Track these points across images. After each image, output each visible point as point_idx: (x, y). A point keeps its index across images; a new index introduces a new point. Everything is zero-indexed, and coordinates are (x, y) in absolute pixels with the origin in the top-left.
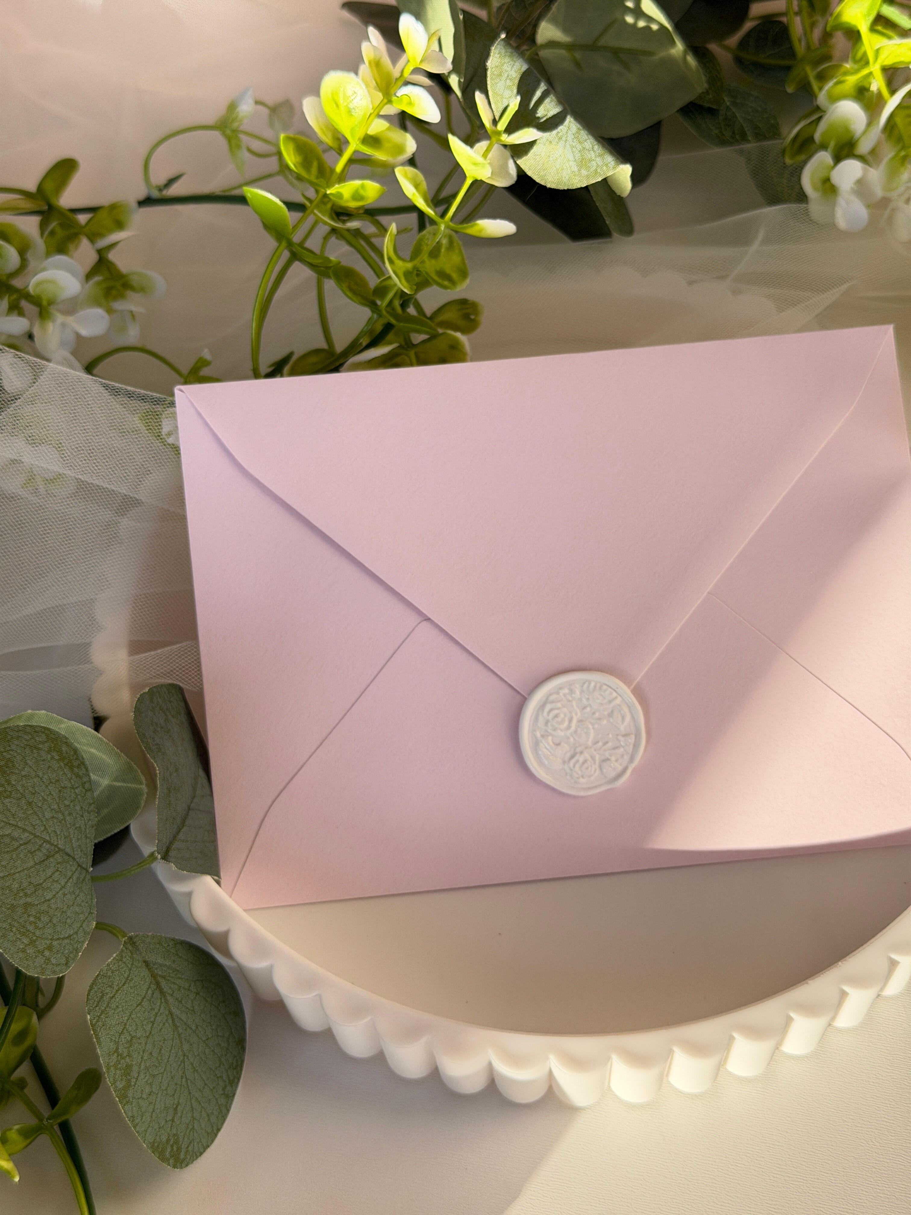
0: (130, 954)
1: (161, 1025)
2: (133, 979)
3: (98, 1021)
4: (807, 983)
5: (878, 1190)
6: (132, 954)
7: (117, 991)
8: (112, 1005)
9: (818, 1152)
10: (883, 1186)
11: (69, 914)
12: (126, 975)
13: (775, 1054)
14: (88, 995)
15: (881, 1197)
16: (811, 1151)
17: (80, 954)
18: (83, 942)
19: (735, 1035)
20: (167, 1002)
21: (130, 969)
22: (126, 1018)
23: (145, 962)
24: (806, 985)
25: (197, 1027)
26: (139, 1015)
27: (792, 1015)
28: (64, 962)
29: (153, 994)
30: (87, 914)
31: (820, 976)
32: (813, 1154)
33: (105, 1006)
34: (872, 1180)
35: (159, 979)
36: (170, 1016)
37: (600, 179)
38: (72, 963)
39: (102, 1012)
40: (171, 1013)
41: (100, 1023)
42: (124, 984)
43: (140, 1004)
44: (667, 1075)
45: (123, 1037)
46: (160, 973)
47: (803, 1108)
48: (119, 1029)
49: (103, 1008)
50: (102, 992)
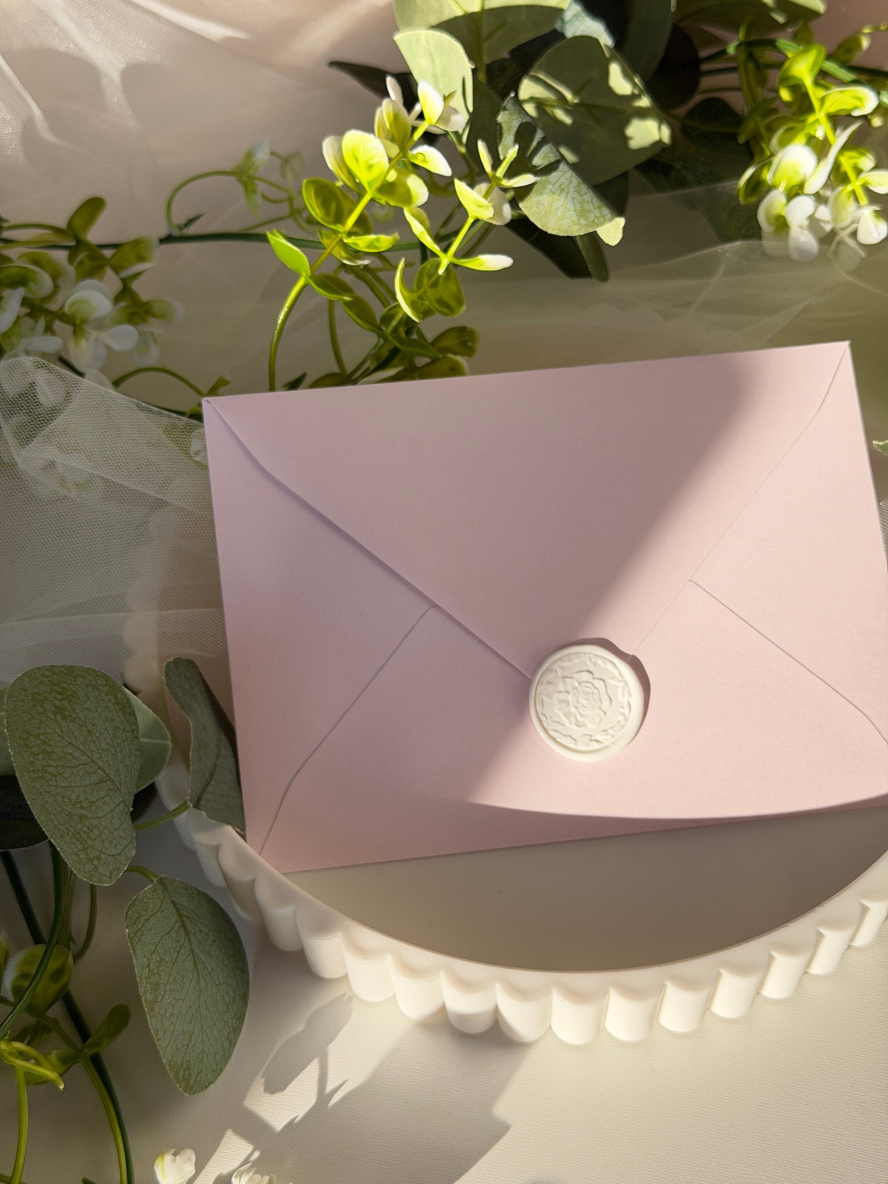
1: (185, 957)
2: (164, 910)
3: (134, 936)
12: (159, 905)
13: (756, 997)
19: (722, 971)
20: (189, 939)
22: (158, 941)
23: (173, 902)
24: (786, 927)
25: (212, 969)
26: (167, 942)
27: (774, 954)
29: (179, 929)
30: (129, 842)
31: (798, 920)
33: (140, 925)
35: (183, 918)
36: (191, 952)
39: (139, 930)
40: (192, 950)
41: (136, 939)
44: (659, 1012)
45: (154, 956)
46: (185, 914)
48: (152, 948)
49: (139, 927)
50: (139, 913)
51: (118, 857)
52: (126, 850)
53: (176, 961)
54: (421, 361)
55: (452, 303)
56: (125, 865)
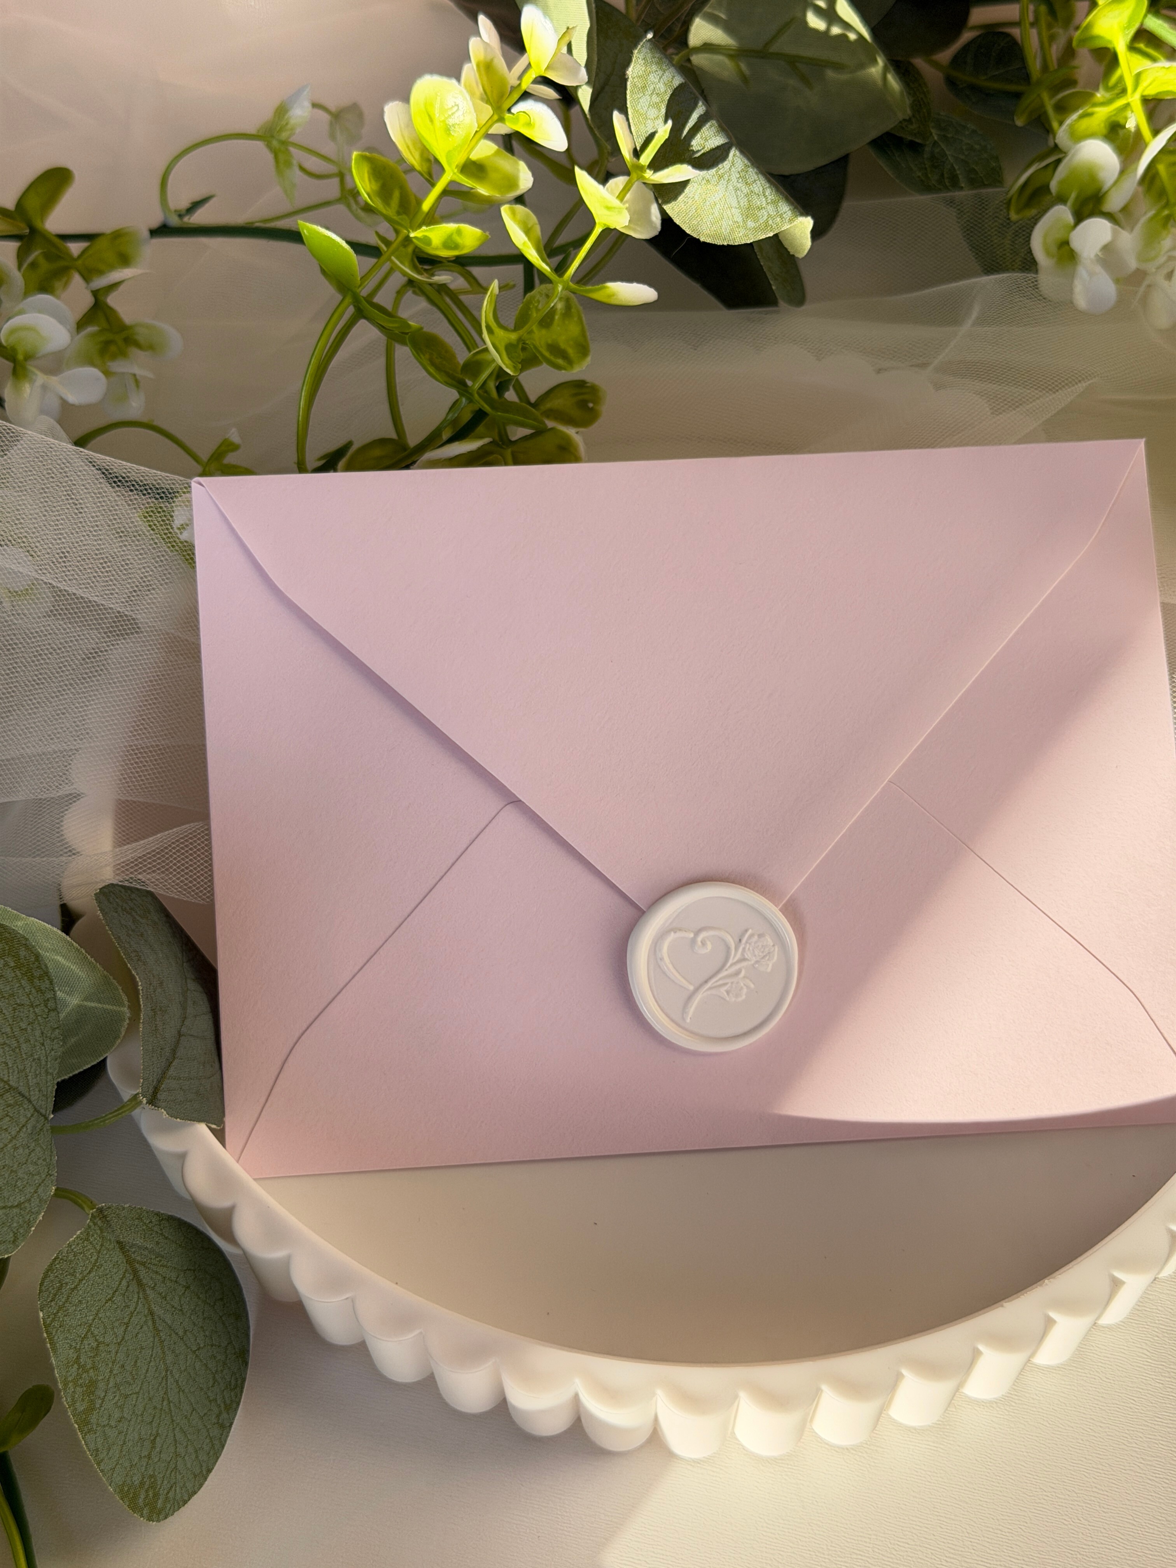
0: (99, 1232)
1: (138, 1327)
2: (102, 1265)
3: (53, 1320)
4: (1002, 1306)
6: (102, 1232)
7: (81, 1281)
8: (73, 1300)
9: (1007, 1530)
11: (20, 1175)
12: (93, 1260)
13: (955, 1398)
14: (41, 1284)
16: (998, 1529)
17: (33, 1228)
18: (38, 1213)
19: (904, 1372)
20: (146, 1297)
21: (99, 1252)
22: (91, 1318)
23: (118, 1242)
24: (1000, 1308)
25: (185, 1331)
26: (108, 1314)
27: (981, 1347)
28: (12, 1239)
29: (128, 1286)
30: (44, 1176)
31: (1018, 1297)
32: (1000, 1532)
33: (63, 1300)
35: (137, 1266)
36: (149, 1317)
37: (771, 234)
38: (23, 1241)
39: (60, 1308)
40: (152, 1313)
41: (56, 1324)
42: (90, 1272)
43: (110, 1300)
44: (811, 1420)
45: (85, 1342)
46: (138, 1258)
47: (989, 1471)
48: (82, 1331)
49: (61, 1303)
50: (60, 1282)
51: (27, 1205)
52: (40, 1190)
53: (123, 1338)
54: (518, 433)
55: (570, 352)
56: (40, 1214)
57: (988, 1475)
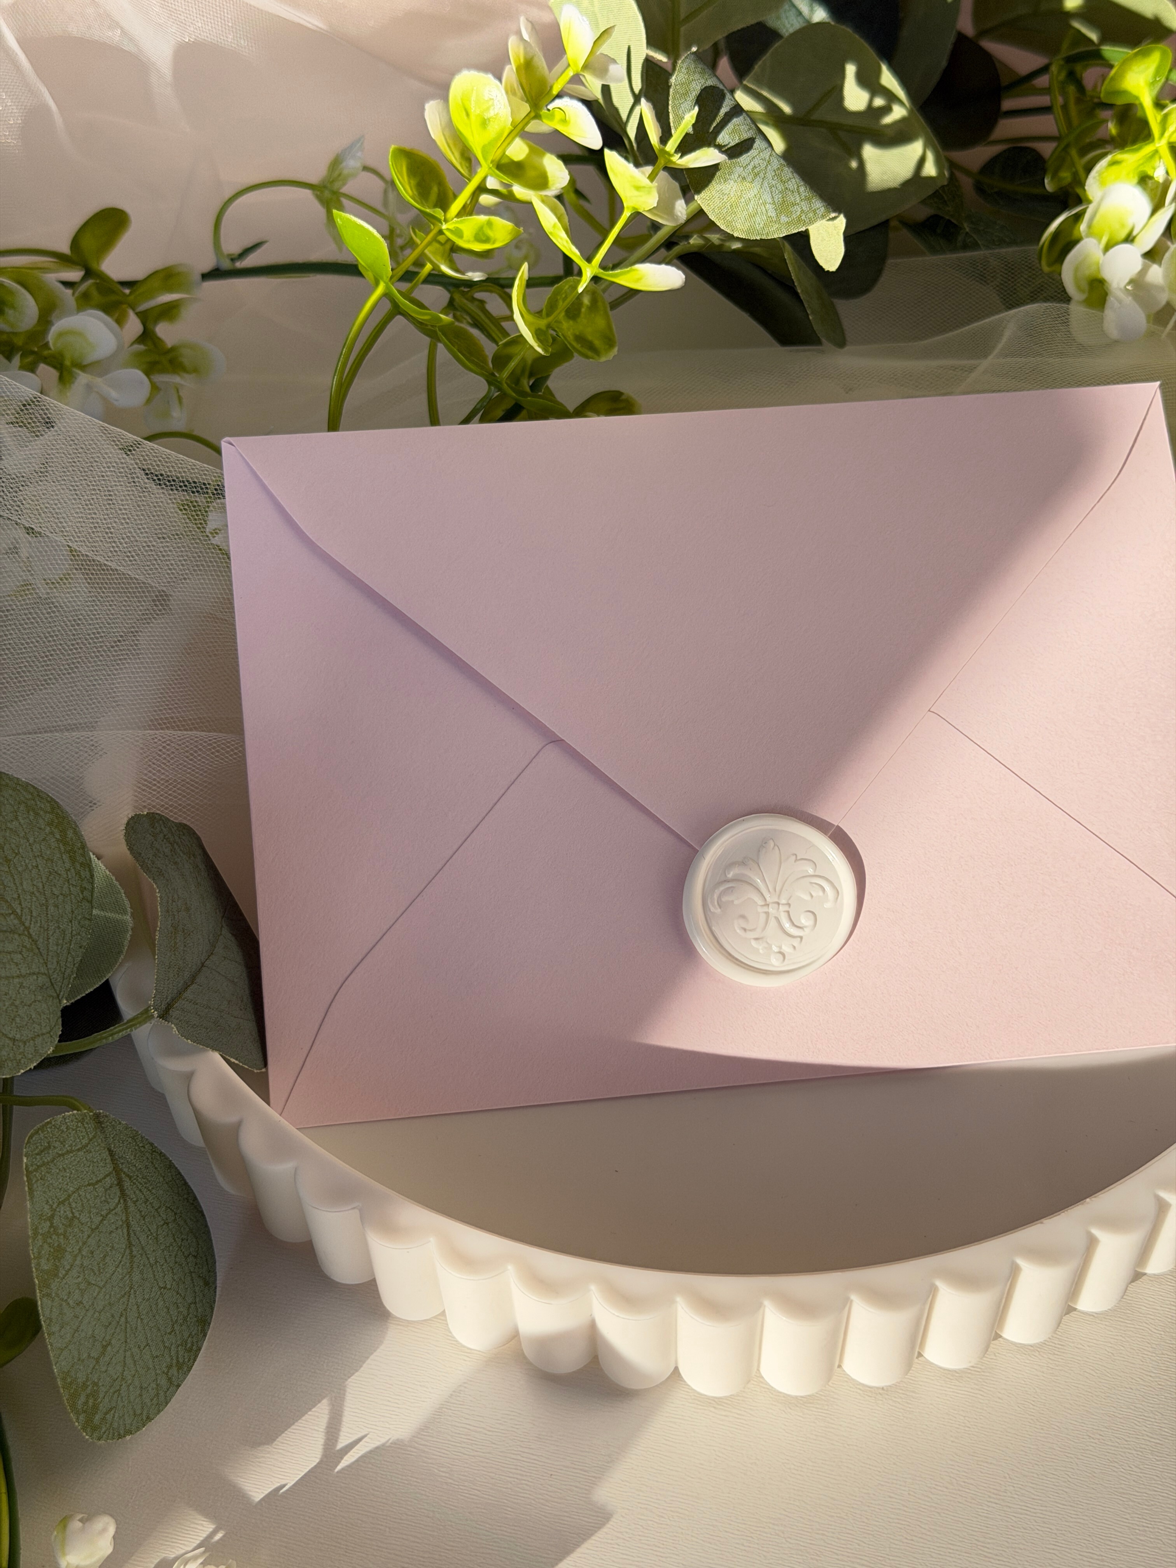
1: (114, 1227)
3: (36, 1170)
4: (1042, 1223)
5: (1137, 1531)
7: (68, 1152)
8: (58, 1164)
9: (1052, 1476)
10: (1144, 1526)
12: (84, 1142)
13: (993, 1341)
15: (1141, 1540)
16: (1042, 1475)
19: (939, 1284)
21: (90, 1140)
22: (72, 1189)
23: (110, 1149)
24: (1039, 1225)
25: (156, 1262)
26: (88, 1196)
27: (1020, 1262)
29: (111, 1185)
31: (1060, 1215)
32: (1045, 1478)
33: (49, 1159)
34: (1128, 1516)
35: (122, 1174)
36: (126, 1225)
39: (44, 1164)
40: (128, 1223)
42: (78, 1150)
43: (93, 1185)
45: (62, 1207)
48: (61, 1196)
49: (45, 1159)
50: (48, 1142)
52: (37, 1041)
53: (97, 1227)
55: (597, 343)
56: (31, 1062)
57: (1031, 1421)
